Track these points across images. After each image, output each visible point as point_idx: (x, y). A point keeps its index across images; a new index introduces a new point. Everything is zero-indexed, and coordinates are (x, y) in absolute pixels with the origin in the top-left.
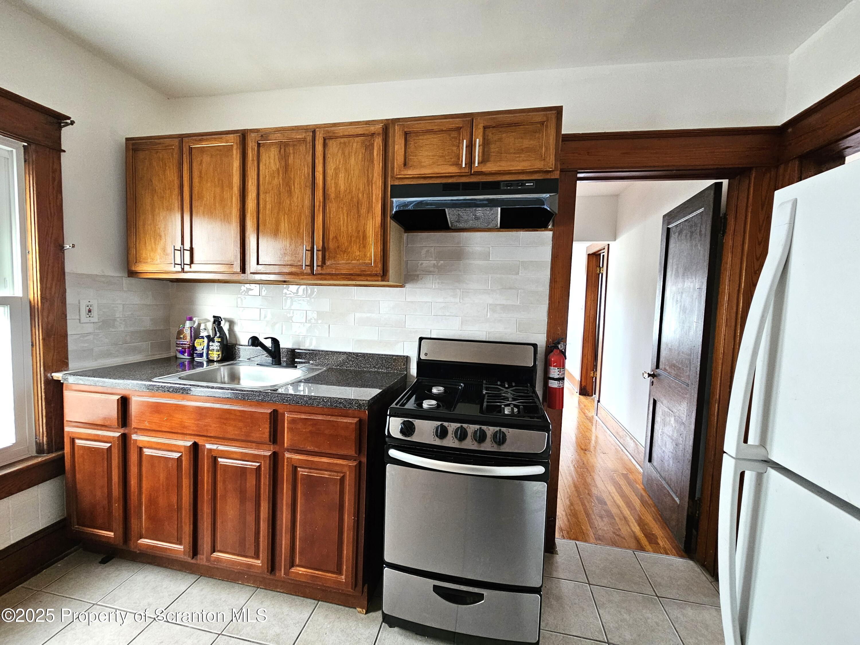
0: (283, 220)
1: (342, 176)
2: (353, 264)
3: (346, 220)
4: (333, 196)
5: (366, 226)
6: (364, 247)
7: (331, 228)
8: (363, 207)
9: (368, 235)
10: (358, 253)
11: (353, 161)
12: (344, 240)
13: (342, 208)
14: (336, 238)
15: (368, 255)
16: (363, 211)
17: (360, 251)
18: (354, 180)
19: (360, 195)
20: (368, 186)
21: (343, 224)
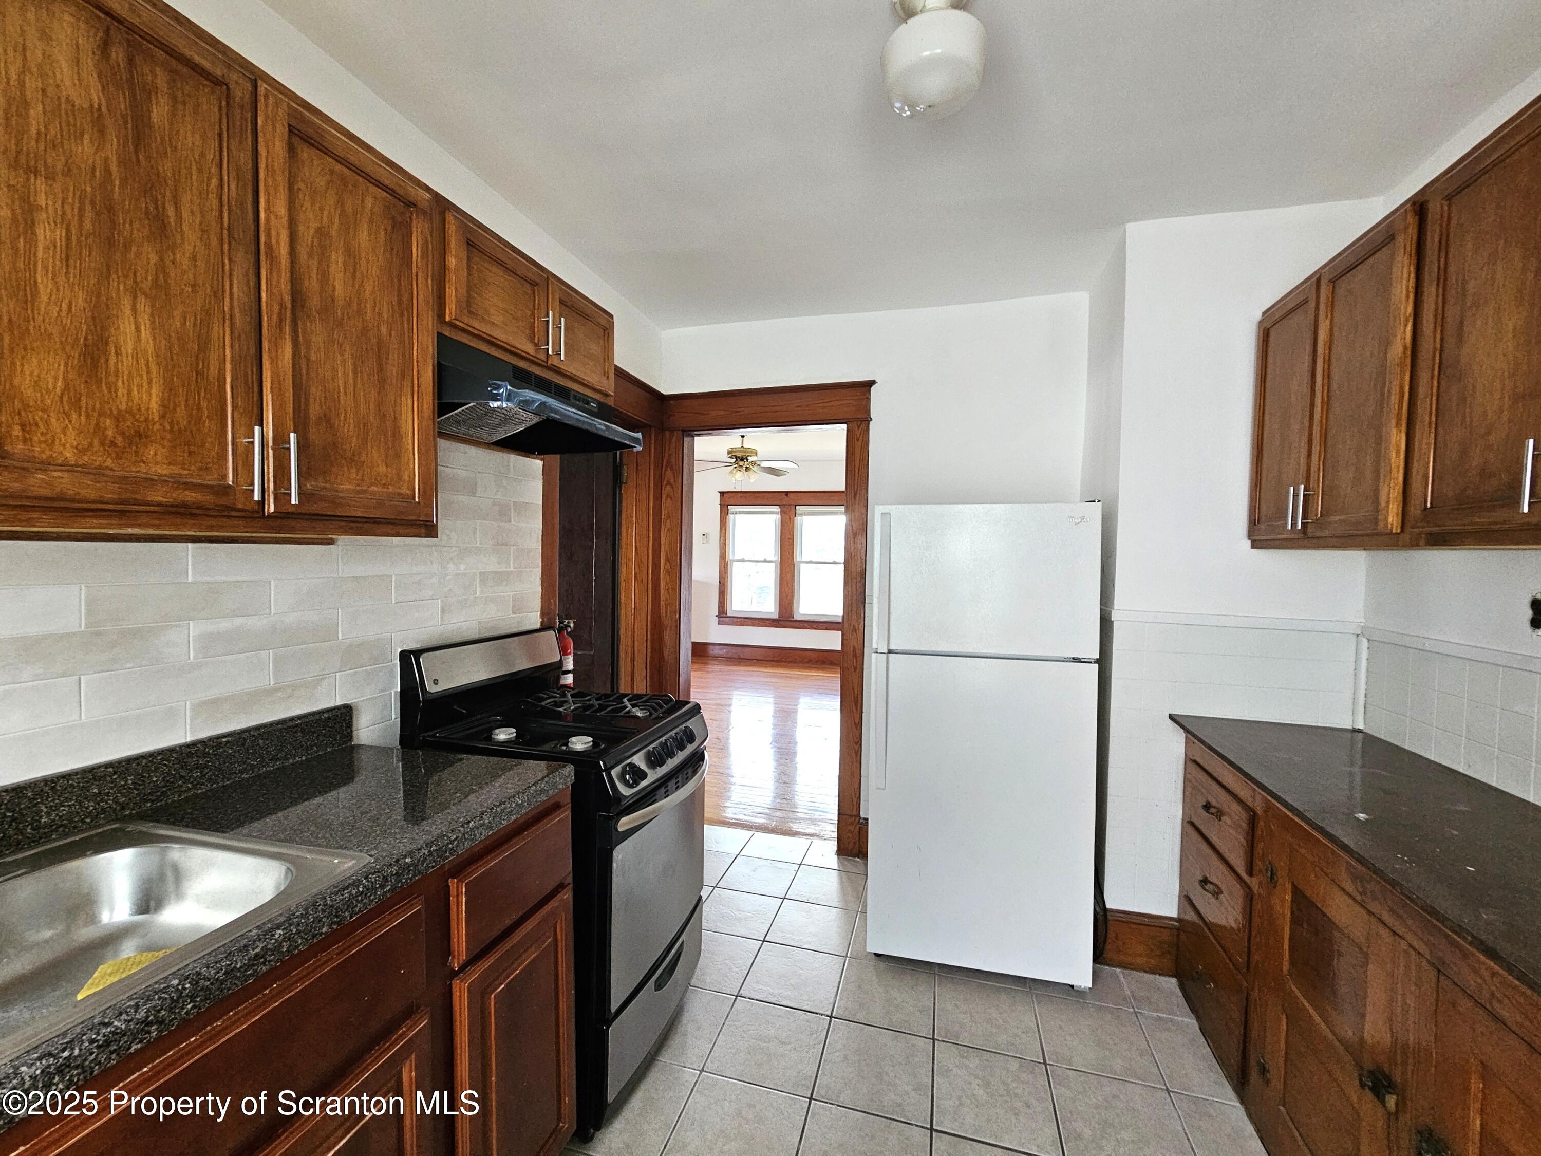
0: (128, 312)
1: (337, 260)
2: (373, 493)
3: (351, 381)
4: (314, 302)
5: (398, 408)
6: (398, 456)
7: (313, 390)
8: (390, 361)
9: (403, 429)
10: (382, 469)
11: (363, 236)
12: (348, 428)
13: (341, 345)
14: (328, 421)
15: (406, 477)
16: (393, 370)
17: (387, 466)
18: (368, 288)
19: (384, 330)
20: (402, 315)
21: (345, 388)
